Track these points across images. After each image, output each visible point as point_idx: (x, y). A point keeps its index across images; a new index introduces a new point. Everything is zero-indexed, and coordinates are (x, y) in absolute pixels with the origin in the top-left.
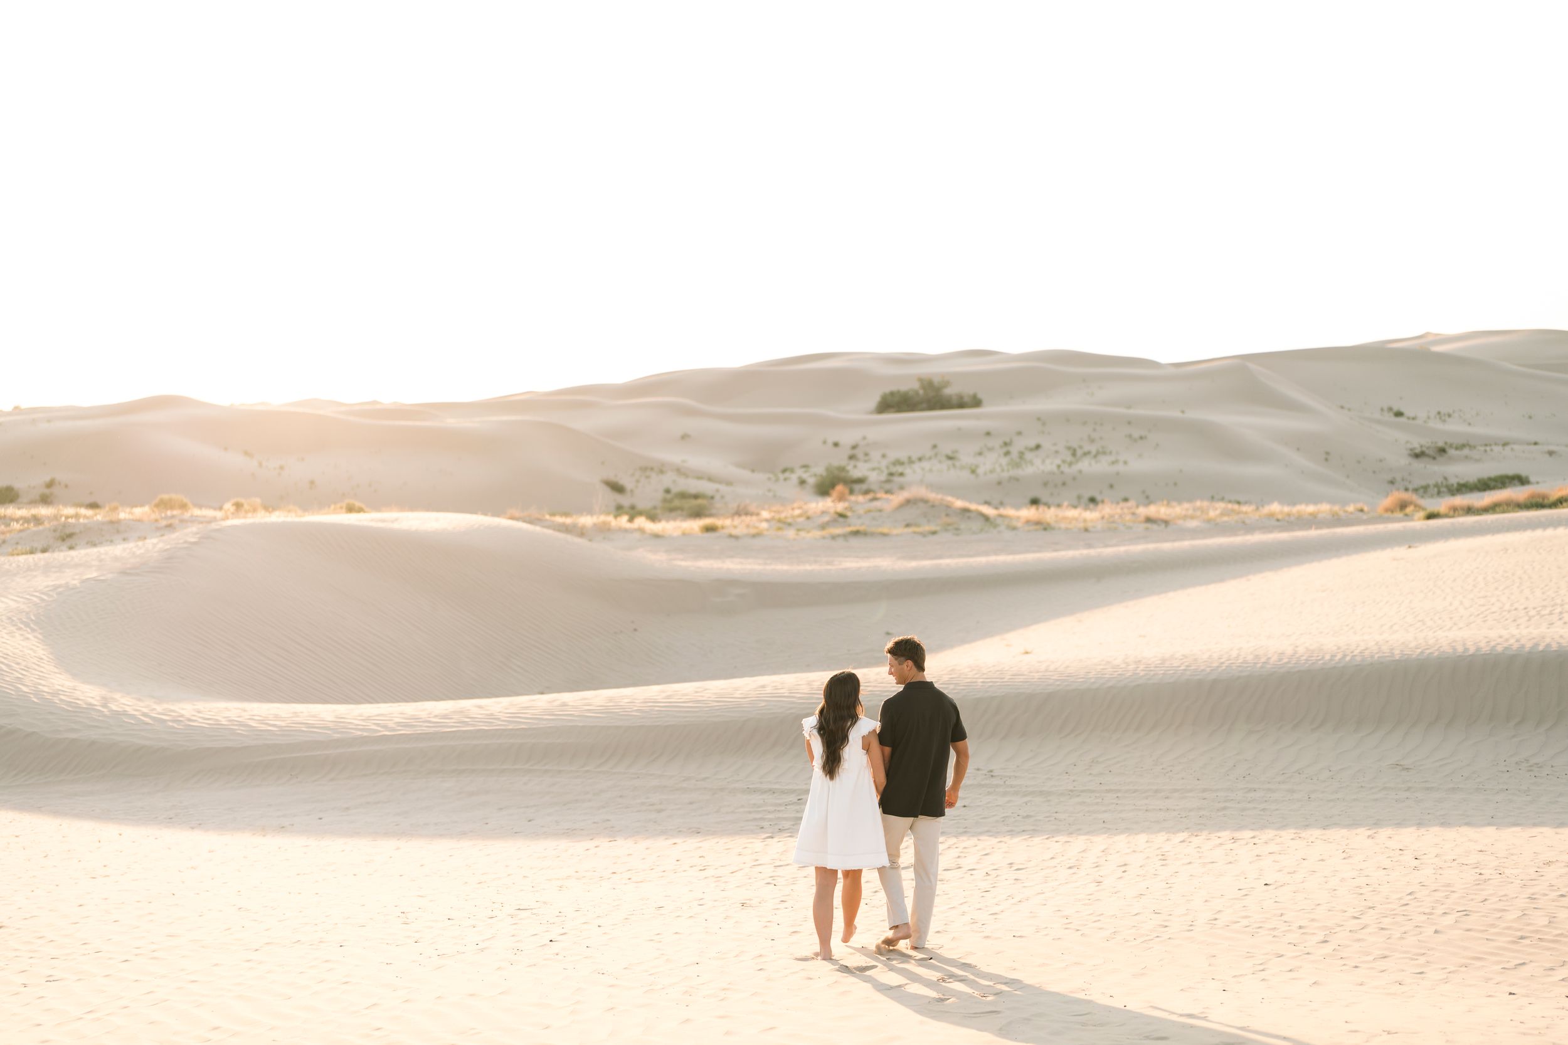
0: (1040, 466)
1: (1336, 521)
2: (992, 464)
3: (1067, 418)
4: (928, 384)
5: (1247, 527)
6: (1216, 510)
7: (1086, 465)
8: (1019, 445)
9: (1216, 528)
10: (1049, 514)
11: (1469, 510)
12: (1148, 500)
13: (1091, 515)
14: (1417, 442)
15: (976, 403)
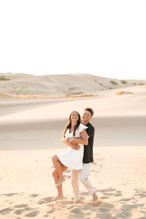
0: (18, 89)
1: (60, 98)
2: (11, 89)
3: (22, 82)
4: (2, 77)
5: (47, 98)
6: (43, 96)
7: (25, 89)
8: (15, 86)
9: (43, 98)
10: (19, 96)
11: (77, 97)
12: (33, 94)
13: (25, 96)
14: (70, 87)
15: (9, 80)
